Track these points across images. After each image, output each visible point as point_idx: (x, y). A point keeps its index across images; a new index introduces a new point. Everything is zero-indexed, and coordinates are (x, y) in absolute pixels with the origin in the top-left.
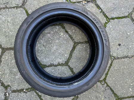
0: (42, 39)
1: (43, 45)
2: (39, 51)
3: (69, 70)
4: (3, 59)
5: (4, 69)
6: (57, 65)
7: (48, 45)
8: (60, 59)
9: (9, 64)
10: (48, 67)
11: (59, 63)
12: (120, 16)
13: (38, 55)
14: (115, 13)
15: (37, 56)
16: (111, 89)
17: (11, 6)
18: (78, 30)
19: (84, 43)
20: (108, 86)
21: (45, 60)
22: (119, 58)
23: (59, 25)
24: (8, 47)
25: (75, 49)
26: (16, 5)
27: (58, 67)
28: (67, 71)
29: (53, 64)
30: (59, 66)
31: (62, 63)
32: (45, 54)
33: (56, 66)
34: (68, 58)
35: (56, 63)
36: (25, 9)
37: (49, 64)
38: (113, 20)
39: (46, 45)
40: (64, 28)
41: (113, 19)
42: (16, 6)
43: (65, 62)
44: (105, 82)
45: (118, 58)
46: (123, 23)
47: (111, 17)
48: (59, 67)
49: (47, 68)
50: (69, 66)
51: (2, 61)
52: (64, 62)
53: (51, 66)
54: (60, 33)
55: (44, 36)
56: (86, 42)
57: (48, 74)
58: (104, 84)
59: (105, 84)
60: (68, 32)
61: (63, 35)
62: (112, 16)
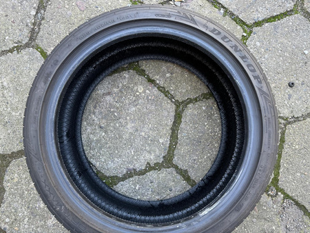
0: (94, 113)
1: (101, 127)
2: (93, 144)
3: (179, 177)
4: (9, 184)
5: (13, 208)
6: (145, 169)
7: (112, 124)
8: (149, 152)
9: (23, 192)
10: (123, 181)
11: (148, 163)
12: (275, 14)
13: (93, 156)
14: (260, 10)
15: (91, 157)
16: (297, 203)
17: (4, 48)
18: (177, 70)
19: (200, 100)
20: (287, 196)
21: (111, 165)
22: (298, 117)
23: (128, 68)
24: (15, 150)
25: (182, 120)
26: (15, 43)
27: (148, 174)
28: (174, 181)
29: (135, 170)
30: (150, 170)
31: (155, 162)
32: (109, 147)
33: (142, 173)
34: (168, 145)
35: (141, 166)
36: (37, 48)
37: (125, 172)
38: (259, 28)
39: (107, 125)
40: (142, 73)
41: (258, 24)
42: (16, 45)
43: (164, 157)
44: (279, 190)
45: (297, 119)
46: (286, 29)
47: (252, 22)
48: (152, 175)
49: (122, 183)
50: (176, 167)
51: (7, 189)
52: (162, 160)
53: (130, 177)
54: (136, 88)
55: (97, 103)
56: (205, 97)
57: (127, 199)
58: (277, 194)
59: (279, 193)
60: (154, 80)
61: (144, 92)
62: (256, 18)
